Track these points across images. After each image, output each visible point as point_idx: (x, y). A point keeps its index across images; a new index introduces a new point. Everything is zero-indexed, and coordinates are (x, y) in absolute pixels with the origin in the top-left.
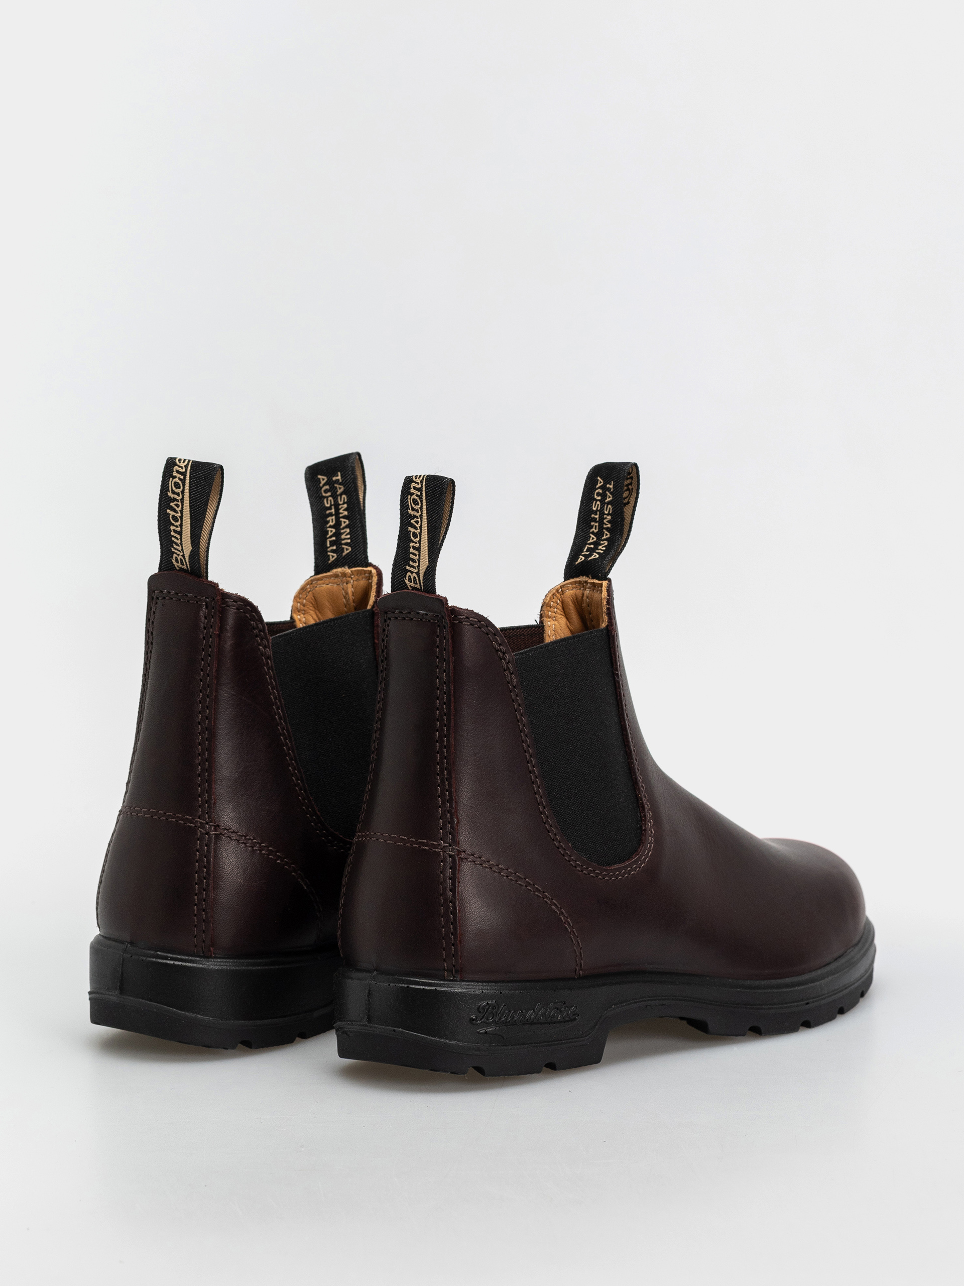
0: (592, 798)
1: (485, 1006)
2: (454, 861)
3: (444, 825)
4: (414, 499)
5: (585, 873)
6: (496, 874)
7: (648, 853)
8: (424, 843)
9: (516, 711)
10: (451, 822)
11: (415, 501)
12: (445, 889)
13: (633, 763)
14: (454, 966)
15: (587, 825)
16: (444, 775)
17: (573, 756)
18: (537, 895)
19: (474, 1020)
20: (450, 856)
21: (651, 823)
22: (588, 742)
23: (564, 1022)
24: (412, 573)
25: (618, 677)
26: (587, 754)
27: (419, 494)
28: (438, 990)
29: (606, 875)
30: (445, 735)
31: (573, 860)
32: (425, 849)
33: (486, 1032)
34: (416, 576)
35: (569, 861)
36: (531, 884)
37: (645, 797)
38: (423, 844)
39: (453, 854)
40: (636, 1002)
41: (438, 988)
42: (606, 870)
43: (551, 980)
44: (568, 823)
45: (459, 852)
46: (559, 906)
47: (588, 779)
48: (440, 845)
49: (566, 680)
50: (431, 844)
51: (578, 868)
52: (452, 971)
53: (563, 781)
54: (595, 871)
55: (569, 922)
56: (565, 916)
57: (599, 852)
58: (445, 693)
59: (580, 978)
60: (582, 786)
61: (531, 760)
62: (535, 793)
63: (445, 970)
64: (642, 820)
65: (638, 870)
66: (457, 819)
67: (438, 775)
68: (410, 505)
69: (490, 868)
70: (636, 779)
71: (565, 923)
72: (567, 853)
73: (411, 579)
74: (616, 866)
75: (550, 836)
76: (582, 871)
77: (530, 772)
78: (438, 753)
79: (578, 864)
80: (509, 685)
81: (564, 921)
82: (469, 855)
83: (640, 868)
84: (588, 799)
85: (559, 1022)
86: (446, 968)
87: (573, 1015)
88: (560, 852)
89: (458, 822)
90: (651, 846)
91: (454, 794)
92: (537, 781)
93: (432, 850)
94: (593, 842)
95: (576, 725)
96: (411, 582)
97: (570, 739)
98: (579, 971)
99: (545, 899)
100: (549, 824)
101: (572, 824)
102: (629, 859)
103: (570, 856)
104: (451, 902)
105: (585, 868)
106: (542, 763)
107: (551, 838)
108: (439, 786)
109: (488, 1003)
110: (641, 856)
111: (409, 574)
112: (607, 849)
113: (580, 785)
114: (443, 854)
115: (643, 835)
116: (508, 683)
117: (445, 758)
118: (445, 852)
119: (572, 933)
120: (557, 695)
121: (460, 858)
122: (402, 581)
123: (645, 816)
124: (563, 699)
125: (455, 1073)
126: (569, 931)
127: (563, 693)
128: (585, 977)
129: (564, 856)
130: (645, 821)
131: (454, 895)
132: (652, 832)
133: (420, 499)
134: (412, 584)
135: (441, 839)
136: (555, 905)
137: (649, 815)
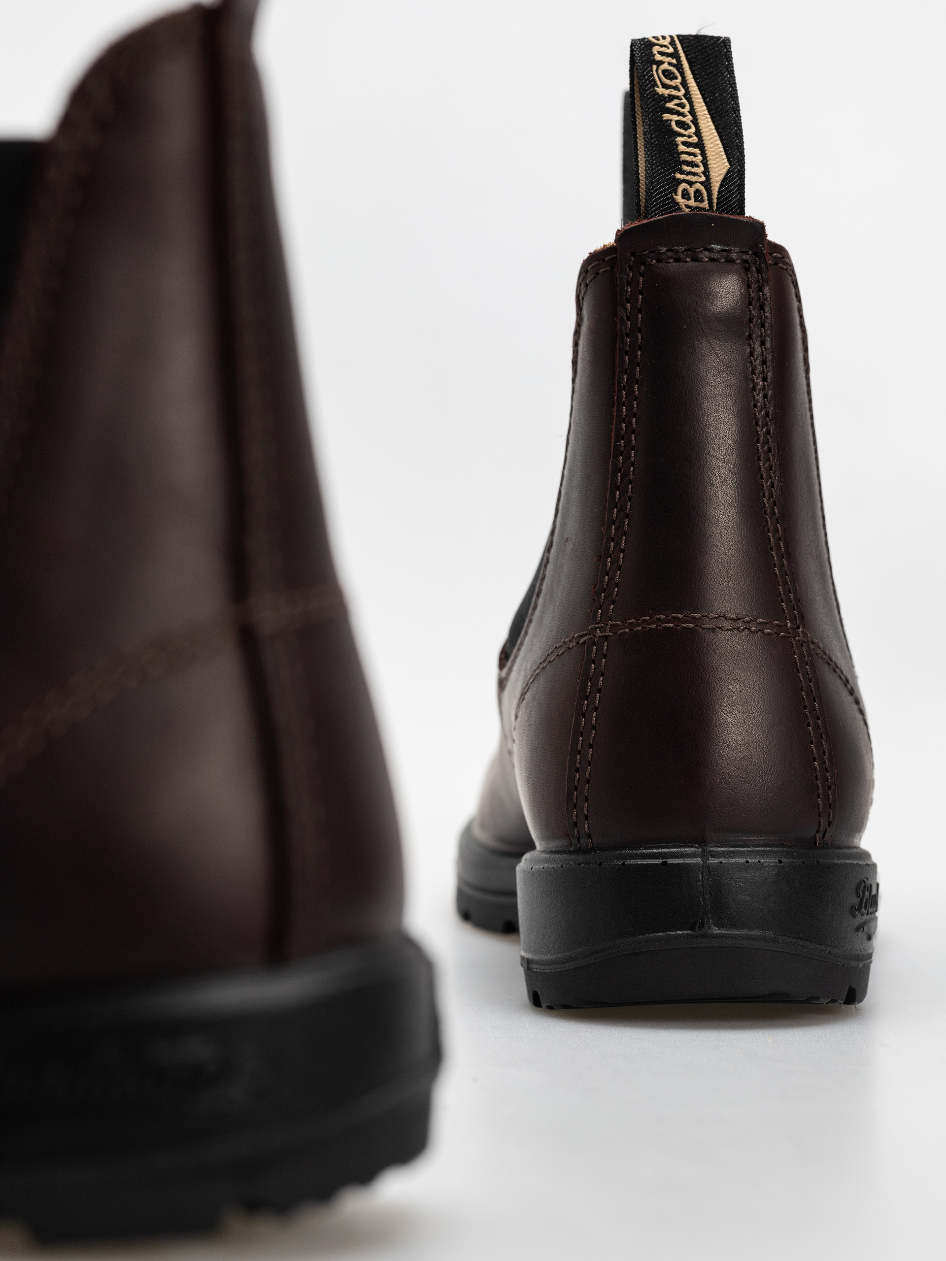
2: (808, 652)
4: (664, 72)
11: (668, 74)
14: (829, 823)
24: (691, 184)
27: (674, 61)
34: (702, 188)
52: (826, 832)
68: (657, 79)
73: (688, 194)
96: (689, 199)
111: (684, 186)
122: (669, 198)
133: (678, 70)
134: (692, 203)
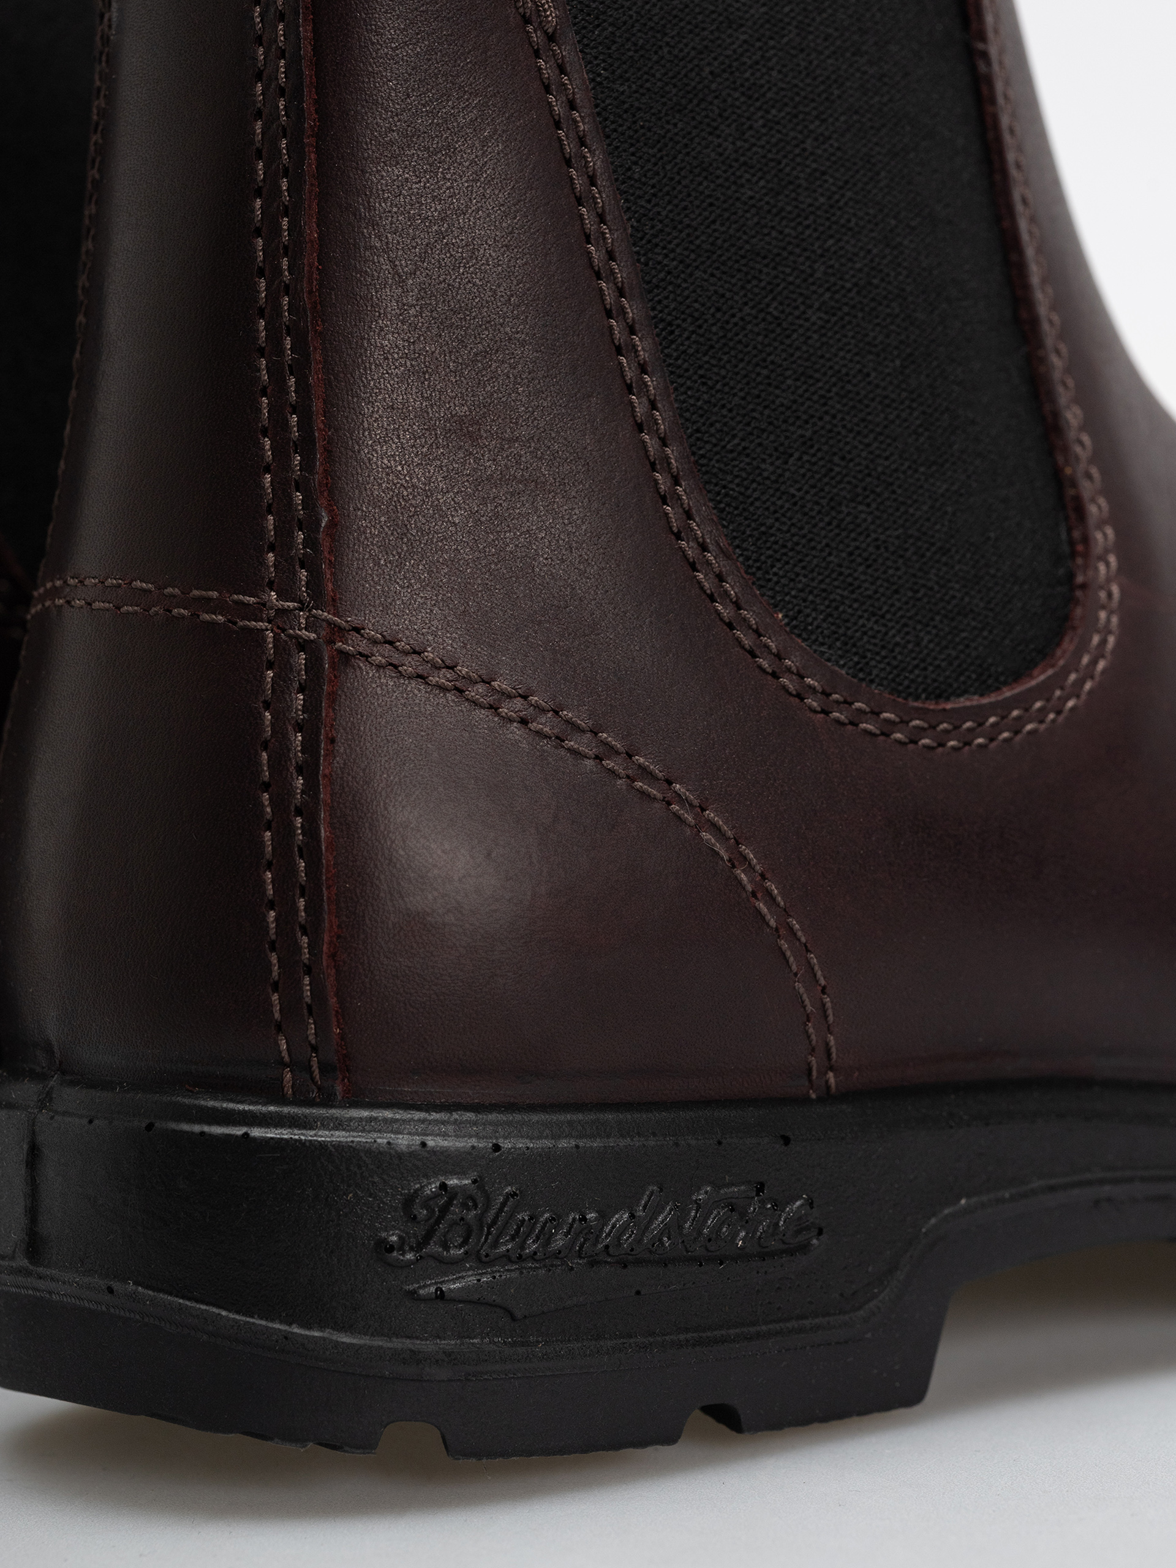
0: (872, 461)
1: (435, 1196)
2: (313, 664)
3: (284, 531)
5: (838, 721)
6: (546, 745)
7: (1094, 662)
8: (210, 599)
9: (558, 125)
10: (310, 525)
12: (279, 763)
13: (1043, 360)
14: (314, 1049)
15: (851, 554)
16: (281, 352)
17: (797, 308)
18: (642, 793)
19: (391, 1249)
20: (303, 645)
21: (1108, 564)
22: (858, 266)
23: (763, 1257)
25: (988, 63)
26: (853, 307)
28: (255, 1139)
29: (923, 729)
30: (286, 207)
31: (789, 670)
32: (214, 623)
33: (441, 1296)
35: (775, 675)
36: (618, 753)
37: (1089, 476)
38: (206, 604)
39: (313, 636)
40: (1052, 1189)
41: (256, 1132)
42: (921, 713)
43: (707, 1103)
44: (776, 543)
45: (337, 632)
46: (730, 834)
47: (858, 394)
48: (264, 605)
49: (772, 43)
50: (236, 602)
51: (808, 701)
52: (311, 1067)
53: (756, 392)
54: (878, 714)
55: (769, 893)
56: (751, 867)
57: (897, 650)
58: (282, 54)
59: (827, 1097)
60: (834, 417)
61: (623, 308)
62: (640, 428)
63: (283, 1064)
64: (1073, 554)
65: (1053, 721)
66: (330, 512)
67: (261, 352)
69: (456, 689)
70: (1056, 415)
71: (754, 894)
72: (767, 646)
74: (963, 702)
75: (699, 583)
76: (826, 712)
77: (619, 351)
78: (261, 273)
79: (810, 686)
80: (530, 28)
81: (749, 888)
82: (375, 642)
83: (1059, 713)
84: (859, 464)
85: (742, 1256)
86: (285, 1054)
87: (798, 1232)
88: (738, 641)
89: (333, 524)
90: (1104, 642)
91: (319, 421)
92: (645, 384)
93: (235, 623)
94: (874, 614)
95: (809, 201)
97: (784, 249)
98: (822, 1073)
99: (675, 807)
100: (696, 539)
101: (789, 545)
102: (1017, 676)
103: (779, 657)
104: (299, 812)
105: (837, 702)
106: (670, 324)
107: (702, 588)
108: (264, 393)
109: (443, 1186)
110: (1065, 672)
112: (930, 641)
113: (826, 413)
114: (276, 638)
115: (1077, 602)
116: (527, 21)
117: (287, 290)
118: (283, 630)
119: (782, 932)
120: (735, 89)
121: (340, 652)
123: (1086, 540)
124: (760, 108)
125: (334, 1447)
126: (773, 923)
127: (762, 86)
128: (846, 1096)
129: (754, 656)
130: (1086, 555)
131: (311, 787)
132: (1110, 595)
135: (271, 585)
136: (714, 827)
137: (1103, 537)
